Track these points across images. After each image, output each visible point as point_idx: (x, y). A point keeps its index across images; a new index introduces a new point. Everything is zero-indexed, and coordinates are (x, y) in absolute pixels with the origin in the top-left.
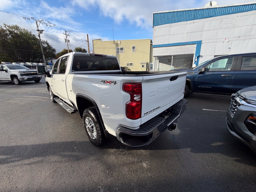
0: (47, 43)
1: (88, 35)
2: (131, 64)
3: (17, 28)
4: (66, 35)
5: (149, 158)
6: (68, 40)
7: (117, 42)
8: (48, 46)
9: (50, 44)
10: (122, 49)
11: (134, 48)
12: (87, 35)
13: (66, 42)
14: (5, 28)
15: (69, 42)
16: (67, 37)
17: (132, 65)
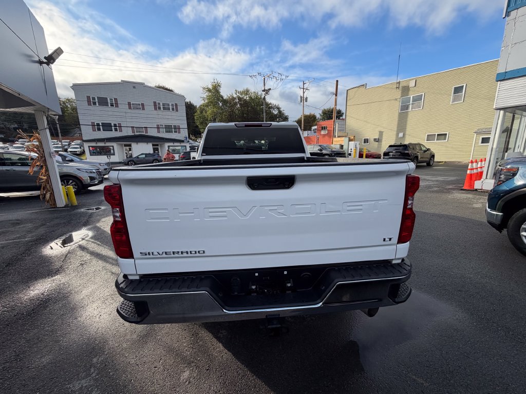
0: (278, 108)
1: (337, 81)
2: (443, 137)
3: (247, 92)
4: (304, 89)
5: (208, 370)
6: (305, 97)
7: (405, 84)
8: (280, 112)
9: (282, 110)
10: (418, 99)
11: (458, 90)
12: (335, 83)
13: (301, 101)
14: (235, 96)
15: (306, 101)
16: (304, 93)
17: (445, 139)
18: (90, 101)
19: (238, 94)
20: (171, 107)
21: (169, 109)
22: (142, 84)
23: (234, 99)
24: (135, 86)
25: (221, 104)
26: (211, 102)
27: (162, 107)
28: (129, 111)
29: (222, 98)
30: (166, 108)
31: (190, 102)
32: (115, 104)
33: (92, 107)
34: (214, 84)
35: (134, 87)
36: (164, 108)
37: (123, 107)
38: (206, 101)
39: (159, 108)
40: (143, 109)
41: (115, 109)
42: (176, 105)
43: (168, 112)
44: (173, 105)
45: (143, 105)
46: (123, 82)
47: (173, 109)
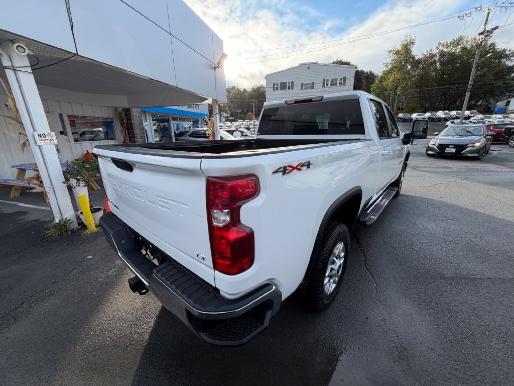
18: (275, 88)
19: (441, 48)
20: (338, 82)
21: (336, 84)
22: (316, 63)
23: (432, 56)
24: (308, 66)
25: (409, 67)
26: (396, 67)
27: (330, 83)
28: (301, 91)
29: (413, 58)
30: (334, 84)
31: (371, 72)
32: (291, 87)
33: (277, 92)
34: (406, 42)
35: (309, 68)
36: (332, 84)
37: (297, 88)
38: (390, 67)
39: (327, 85)
40: (313, 88)
41: (290, 91)
42: (345, 79)
43: (334, 88)
44: (341, 79)
45: (313, 84)
46: (301, 65)
47: (340, 84)
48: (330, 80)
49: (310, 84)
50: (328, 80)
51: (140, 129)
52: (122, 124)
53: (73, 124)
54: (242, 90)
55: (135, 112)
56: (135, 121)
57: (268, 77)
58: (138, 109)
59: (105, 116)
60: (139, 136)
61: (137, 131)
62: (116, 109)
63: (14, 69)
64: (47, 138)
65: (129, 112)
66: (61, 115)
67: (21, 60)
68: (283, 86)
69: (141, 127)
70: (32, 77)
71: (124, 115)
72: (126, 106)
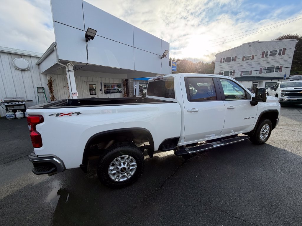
18: (222, 61)
20: (278, 53)
21: (275, 54)
22: (257, 42)
24: (250, 44)
28: (242, 62)
30: (273, 54)
32: (234, 60)
33: (222, 64)
35: (250, 46)
36: (271, 55)
37: (239, 60)
39: (266, 55)
40: (253, 58)
41: (234, 62)
42: (284, 50)
43: (273, 57)
44: (280, 50)
45: (253, 56)
46: (243, 44)
47: (280, 54)
48: (269, 52)
49: (251, 56)
50: (267, 52)
51: (132, 88)
52: (124, 86)
53: (105, 86)
54: (205, 64)
55: (130, 81)
56: (130, 85)
57: (217, 55)
58: (132, 79)
59: (118, 83)
60: (131, 92)
61: (130, 89)
62: (123, 79)
63: (68, 71)
64: (75, 94)
65: (128, 81)
66: (101, 83)
67: (71, 68)
68: (228, 60)
69: (132, 87)
70: (73, 73)
71: (125, 82)
72: (126, 78)
